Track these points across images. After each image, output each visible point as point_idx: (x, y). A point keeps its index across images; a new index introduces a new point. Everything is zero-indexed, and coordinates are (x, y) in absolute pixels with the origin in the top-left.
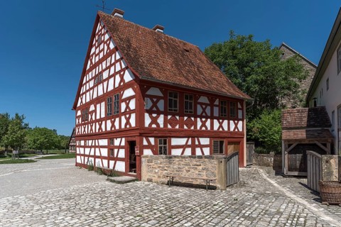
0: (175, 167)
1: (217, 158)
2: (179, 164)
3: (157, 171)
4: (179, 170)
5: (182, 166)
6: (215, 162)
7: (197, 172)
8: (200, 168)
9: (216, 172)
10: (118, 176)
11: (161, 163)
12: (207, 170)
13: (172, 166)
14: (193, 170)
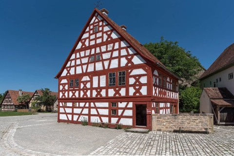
0: (179, 121)
1: (209, 116)
2: (182, 119)
3: (165, 124)
4: (183, 123)
5: (185, 121)
6: (208, 118)
7: (195, 124)
8: (198, 121)
9: (208, 123)
10: (130, 128)
11: (168, 119)
12: (202, 122)
13: (176, 120)
14: (192, 123)
